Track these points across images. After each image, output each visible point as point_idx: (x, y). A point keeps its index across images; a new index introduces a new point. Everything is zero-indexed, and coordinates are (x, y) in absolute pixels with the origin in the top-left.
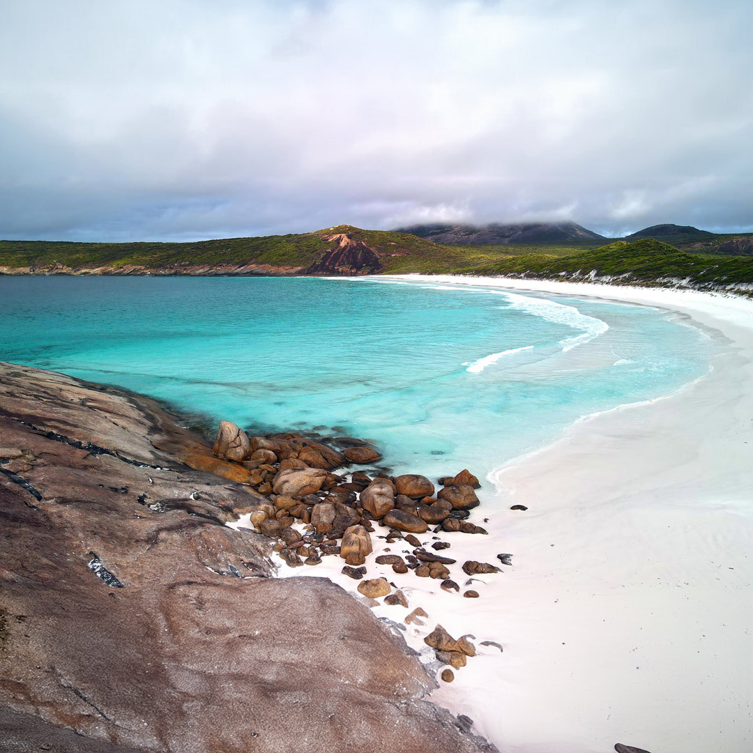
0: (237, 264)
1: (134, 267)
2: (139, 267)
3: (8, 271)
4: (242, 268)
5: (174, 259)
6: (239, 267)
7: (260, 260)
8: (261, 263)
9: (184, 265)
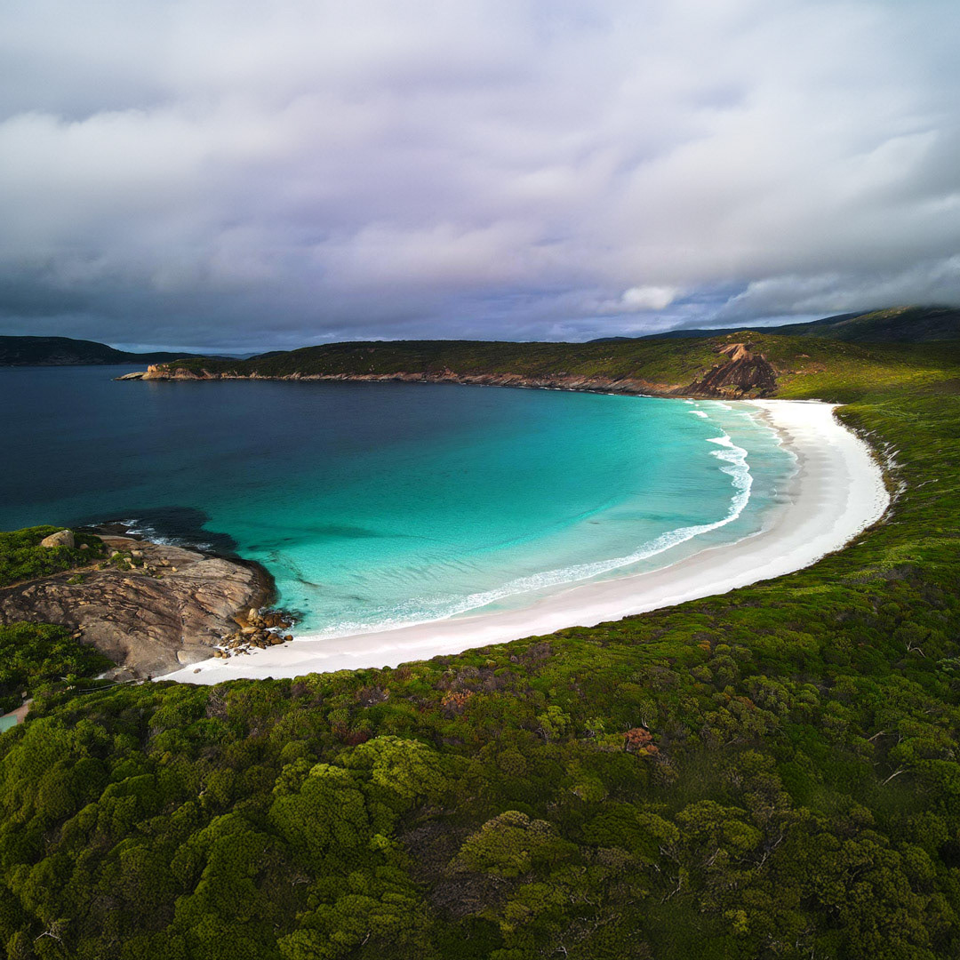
0: (613, 377)
1: (512, 376)
2: (516, 377)
3: (404, 376)
4: (617, 383)
5: (552, 369)
6: (615, 381)
7: (637, 375)
8: (638, 378)
9: (561, 376)
